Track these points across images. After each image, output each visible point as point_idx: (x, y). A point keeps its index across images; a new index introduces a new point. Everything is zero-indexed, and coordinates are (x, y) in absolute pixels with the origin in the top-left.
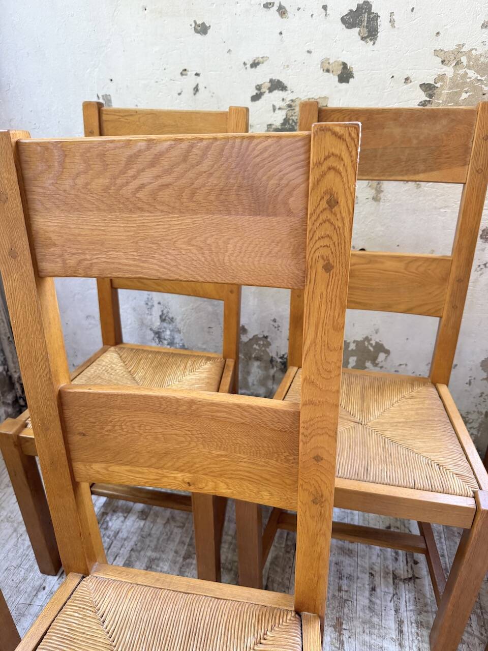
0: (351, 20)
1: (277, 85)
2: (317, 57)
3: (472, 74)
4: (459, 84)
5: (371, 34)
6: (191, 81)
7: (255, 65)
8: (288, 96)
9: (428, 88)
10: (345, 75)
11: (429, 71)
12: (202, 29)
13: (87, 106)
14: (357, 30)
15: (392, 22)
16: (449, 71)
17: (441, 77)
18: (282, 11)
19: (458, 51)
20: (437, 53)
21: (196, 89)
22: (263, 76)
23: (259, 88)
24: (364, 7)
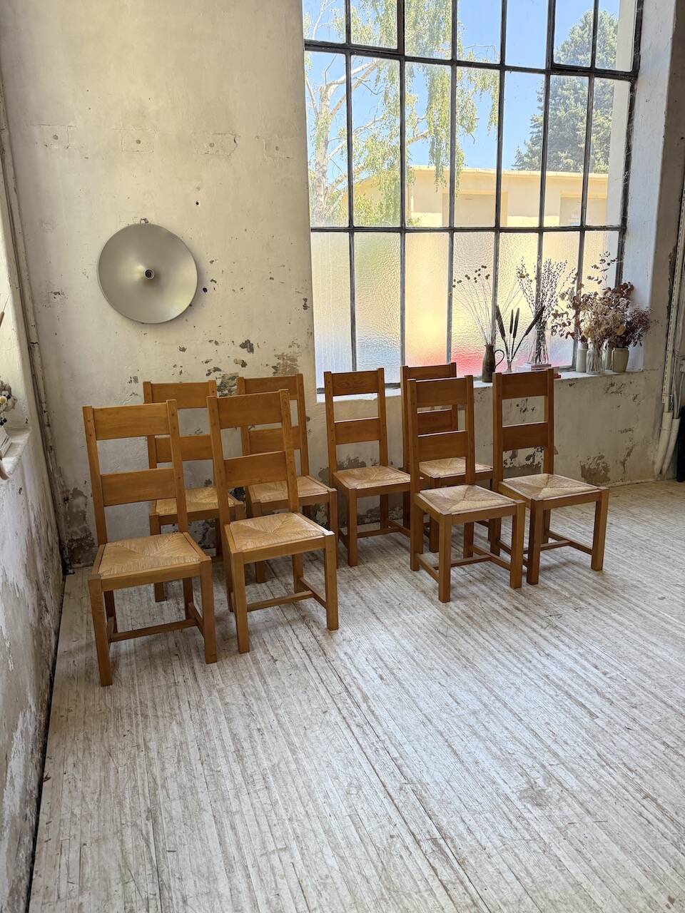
0: (244, 346)
1: (217, 369)
2: (233, 358)
3: (289, 362)
4: (285, 366)
5: (251, 350)
6: (178, 369)
7: (206, 362)
8: (222, 373)
9: (274, 367)
10: (244, 365)
11: (275, 362)
12: (183, 350)
13: (144, 384)
14: (246, 349)
15: (258, 346)
16: (281, 361)
17: (279, 364)
18: (216, 343)
19: (283, 355)
20: (276, 356)
21: (181, 372)
22: (211, 366)
23: (209, 371)
24: (248, 342)
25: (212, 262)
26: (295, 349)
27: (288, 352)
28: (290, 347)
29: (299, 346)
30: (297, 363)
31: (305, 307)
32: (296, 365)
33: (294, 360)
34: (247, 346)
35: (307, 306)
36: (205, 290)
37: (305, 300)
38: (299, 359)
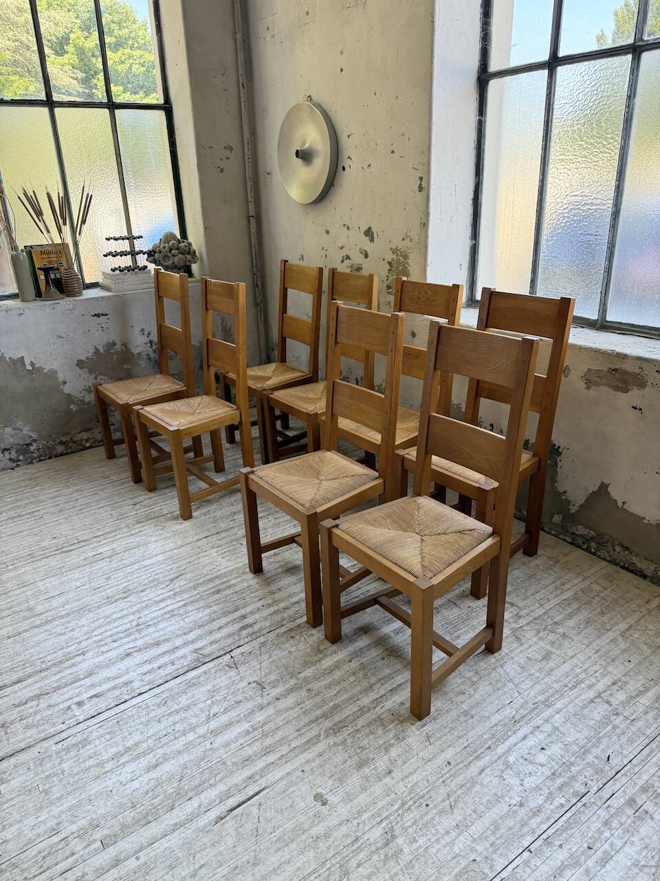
0: (367, 234)
1: (348, 257)
2: (358, 247)
3: (401, 259)
5: (372, 240)
6: (324, 253)
7: (341, 248)
8: (351, 262)
9: (390, 263)
10: (366, 256)
11: (390, 257)
12: (328, 232)
13: (282, 261)
14: (369, 237)
15: (377, 235)
16: (395, 257)
17: (393, 260)
18: (348, 228)
19: (397, 249)
20: (391, 249)
21: (326, 257)
22: (344, 253)
23: (343, 257)
24: (370, 229)
25: (349, 136)
26: (407, 242)
27: (402, 245)
28: (403, 239)
29: (411, 240)
30: (408, 261)
31: (420, 188)
32: (408, 263)
33: (406, 257)
34: (369, 233)
35: (423, 187)
36: (344, 168)
37: (421, 179)
38: (411, 256)
